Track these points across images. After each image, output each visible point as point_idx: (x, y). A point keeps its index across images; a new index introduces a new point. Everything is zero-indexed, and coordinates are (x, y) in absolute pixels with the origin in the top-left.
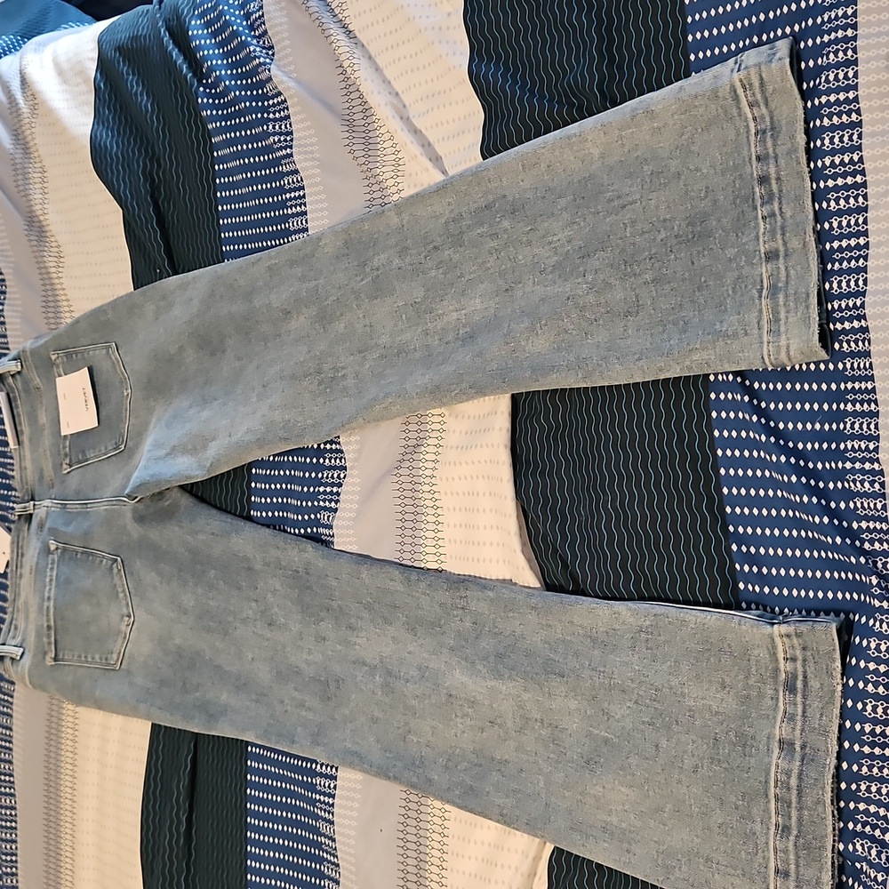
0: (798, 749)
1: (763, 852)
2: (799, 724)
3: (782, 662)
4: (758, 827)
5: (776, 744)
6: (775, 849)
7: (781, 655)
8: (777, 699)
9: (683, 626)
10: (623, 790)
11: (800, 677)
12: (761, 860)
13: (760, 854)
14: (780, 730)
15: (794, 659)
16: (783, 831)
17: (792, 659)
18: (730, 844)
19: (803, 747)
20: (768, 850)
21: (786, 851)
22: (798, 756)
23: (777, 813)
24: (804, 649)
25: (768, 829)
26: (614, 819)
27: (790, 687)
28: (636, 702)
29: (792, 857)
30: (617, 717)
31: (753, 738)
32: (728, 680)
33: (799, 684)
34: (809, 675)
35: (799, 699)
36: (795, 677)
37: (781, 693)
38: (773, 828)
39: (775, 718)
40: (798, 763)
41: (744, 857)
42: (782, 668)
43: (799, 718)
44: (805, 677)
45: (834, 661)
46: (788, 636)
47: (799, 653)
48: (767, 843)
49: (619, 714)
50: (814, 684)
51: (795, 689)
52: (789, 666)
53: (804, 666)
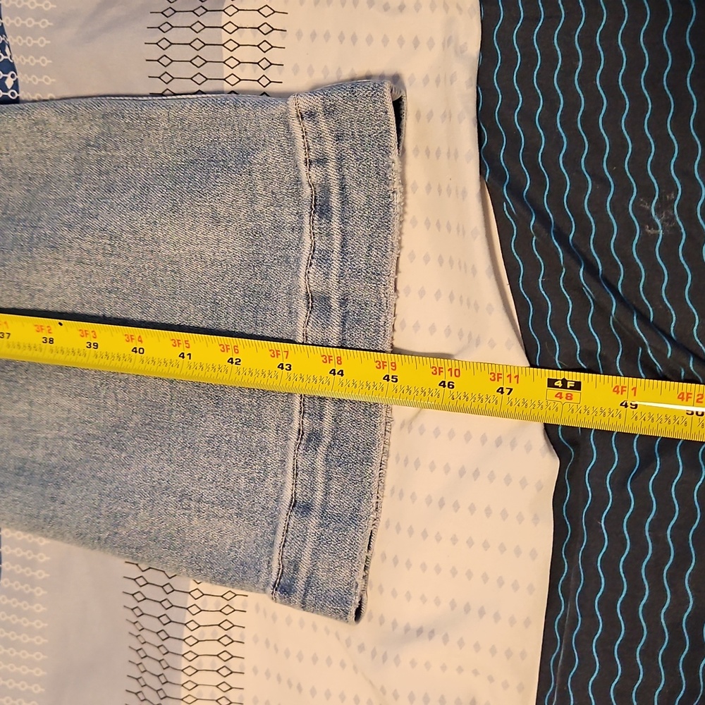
0: (335, 304)
1: (276, 476)
2: (336, 264)
3: (303, 168)
4: (271, 437)
5: (302, 303)
6: (296, 468)
7: (301, 156)
8: (301, 228)
9: (149, 127)
10: (64, 402)
11: (335, 190)
12: (271, 490)
13: (270, 481)
14: (306, 279)
15: (322, 161)
16: (309, 440)
17: (318, 161)
18: (222, 468)
19: (343, 302)
20: (284, 472)
21: (312, 472)
22: (336, 318)
23: (303, 412)
24: (338, 138)
25: (287, 439)
26: (39, 453)
27: (321, 209)
28: (80, 262)
29: (320, 479)
30: (48, 290)
31: (268, 296)
32: (222, 210)
33: (335, 201)
34: (349, 181)
35: (335, 224)
36: (326, 190)
37: (307, 219)
38: (294, 436)
39: (297, 260)
40: (337, 329)
41: (243, 486)
42: (304, 179)
43: (335, 256)
44: (343, 188)
45: (388, 153)
46: (312, 115)
47: (330, 148)
48: (283, 461)
49: (50, 285)
50: (358, 197)
51: (329, 209)
52: (316, 174)
53: (339, 168)
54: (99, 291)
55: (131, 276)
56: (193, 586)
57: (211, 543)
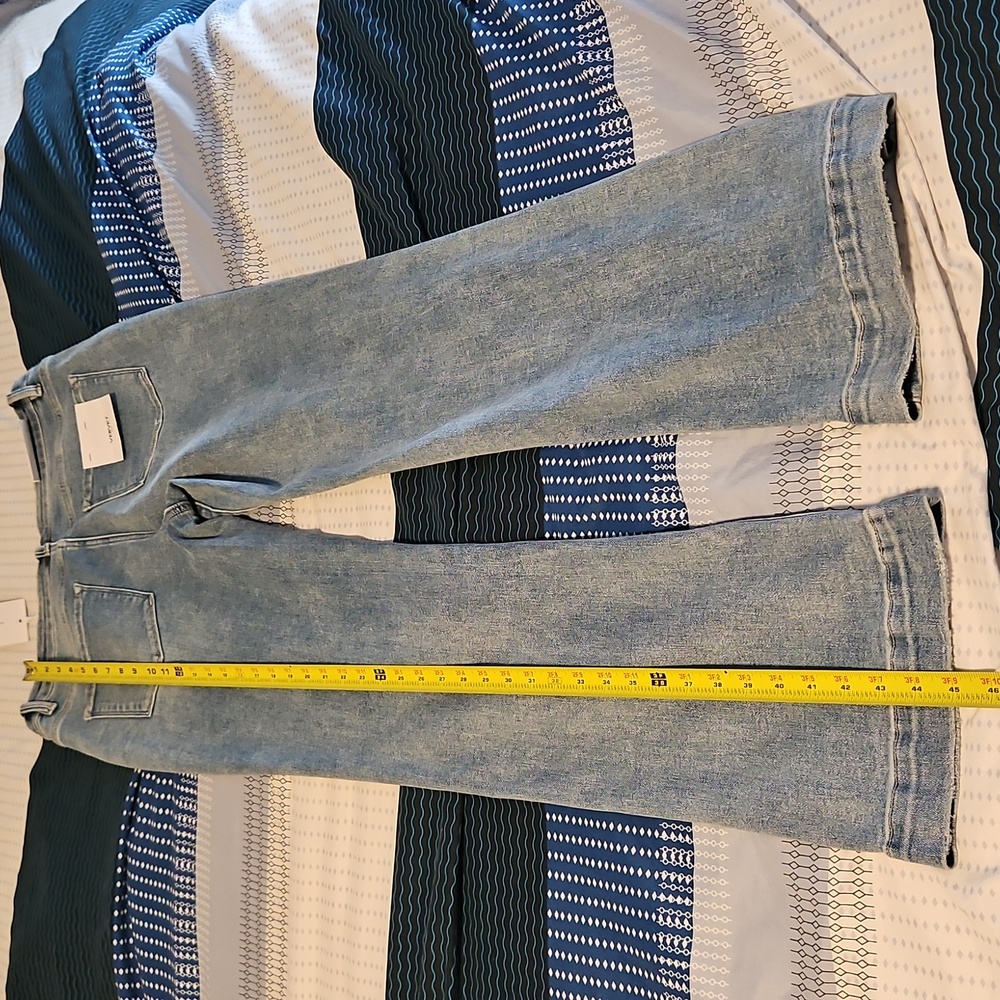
0: (910, 642)
1: (882, 766)
2: (907, 614)
3: (878, 553)
4: (876, 739)
5: (888, 642)
6: (896, 761)
7: (876, 546)
8: (882, 592)
9: (775, 537)
10: (730, 728)
11: (902, 566)
12: (880, 776)
13: (879, 770)
14: (889, 627)
15: (890, 548)
16: (903, 739)
17: (887, 547)
18: (844, 764)
19: (916, 640)
20: (888, 764)
21: (907, 761)
22: (912, 651)
23: (896, 720)
24: (899, 532)
25: (888, 740)
27: (894, 579)
28: (736, 629)
29: (913, 766)
30: (715, 651)
31: (865, 640)
32: (828, 585)
33: (903, 572)
34: (910, 560)
35: (905, 588)
36: (896, 566)
37: (885, 586)
38: (892, 738)
39: (882, 614)
40: (913, 658)
41: (860, 775)
42: (880, 560)
43: (907, 609)
44: (906, 564)
45: (932, 539)
46: (879, 520)
47: (894, 539)
48: (886, 756)
49: (717, 646)
50: (917, 568)
51: (899, 578)
52: (887, 556)
53: (903, 551)
54: (750, 647)
55: (771, 635)
56: (832, 854)
57: (842, 818)
